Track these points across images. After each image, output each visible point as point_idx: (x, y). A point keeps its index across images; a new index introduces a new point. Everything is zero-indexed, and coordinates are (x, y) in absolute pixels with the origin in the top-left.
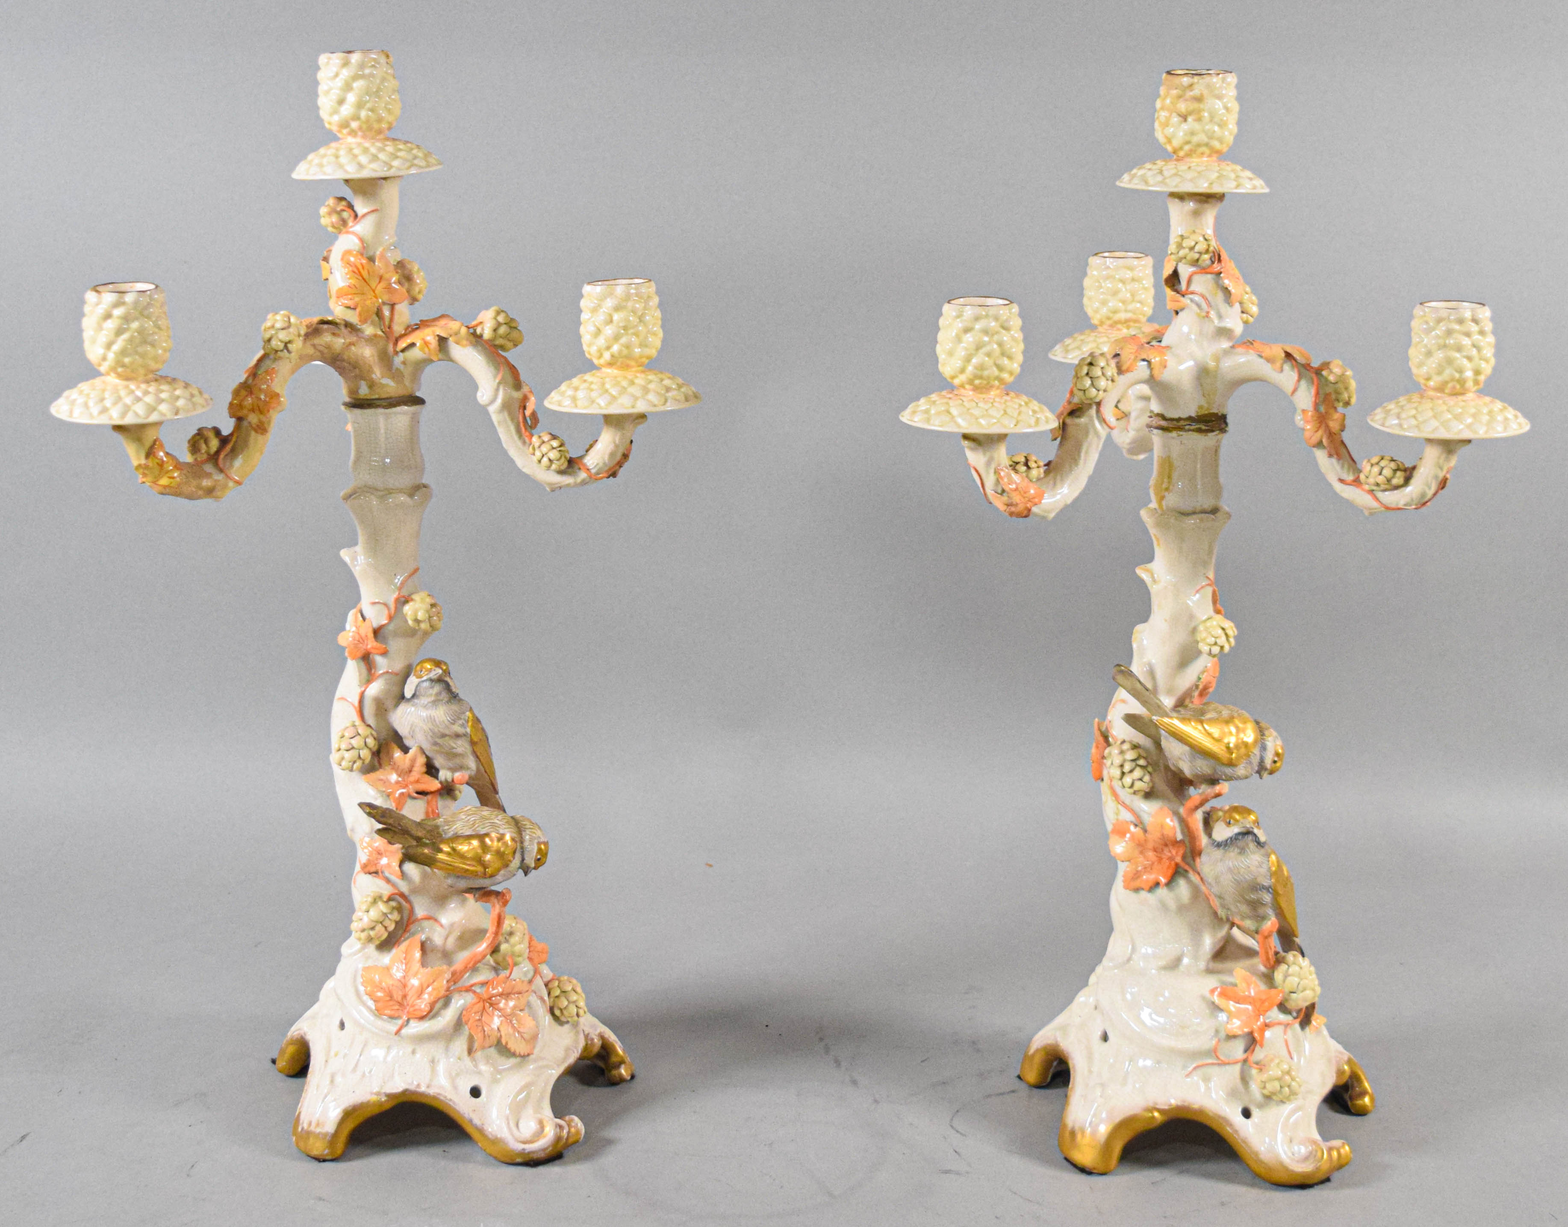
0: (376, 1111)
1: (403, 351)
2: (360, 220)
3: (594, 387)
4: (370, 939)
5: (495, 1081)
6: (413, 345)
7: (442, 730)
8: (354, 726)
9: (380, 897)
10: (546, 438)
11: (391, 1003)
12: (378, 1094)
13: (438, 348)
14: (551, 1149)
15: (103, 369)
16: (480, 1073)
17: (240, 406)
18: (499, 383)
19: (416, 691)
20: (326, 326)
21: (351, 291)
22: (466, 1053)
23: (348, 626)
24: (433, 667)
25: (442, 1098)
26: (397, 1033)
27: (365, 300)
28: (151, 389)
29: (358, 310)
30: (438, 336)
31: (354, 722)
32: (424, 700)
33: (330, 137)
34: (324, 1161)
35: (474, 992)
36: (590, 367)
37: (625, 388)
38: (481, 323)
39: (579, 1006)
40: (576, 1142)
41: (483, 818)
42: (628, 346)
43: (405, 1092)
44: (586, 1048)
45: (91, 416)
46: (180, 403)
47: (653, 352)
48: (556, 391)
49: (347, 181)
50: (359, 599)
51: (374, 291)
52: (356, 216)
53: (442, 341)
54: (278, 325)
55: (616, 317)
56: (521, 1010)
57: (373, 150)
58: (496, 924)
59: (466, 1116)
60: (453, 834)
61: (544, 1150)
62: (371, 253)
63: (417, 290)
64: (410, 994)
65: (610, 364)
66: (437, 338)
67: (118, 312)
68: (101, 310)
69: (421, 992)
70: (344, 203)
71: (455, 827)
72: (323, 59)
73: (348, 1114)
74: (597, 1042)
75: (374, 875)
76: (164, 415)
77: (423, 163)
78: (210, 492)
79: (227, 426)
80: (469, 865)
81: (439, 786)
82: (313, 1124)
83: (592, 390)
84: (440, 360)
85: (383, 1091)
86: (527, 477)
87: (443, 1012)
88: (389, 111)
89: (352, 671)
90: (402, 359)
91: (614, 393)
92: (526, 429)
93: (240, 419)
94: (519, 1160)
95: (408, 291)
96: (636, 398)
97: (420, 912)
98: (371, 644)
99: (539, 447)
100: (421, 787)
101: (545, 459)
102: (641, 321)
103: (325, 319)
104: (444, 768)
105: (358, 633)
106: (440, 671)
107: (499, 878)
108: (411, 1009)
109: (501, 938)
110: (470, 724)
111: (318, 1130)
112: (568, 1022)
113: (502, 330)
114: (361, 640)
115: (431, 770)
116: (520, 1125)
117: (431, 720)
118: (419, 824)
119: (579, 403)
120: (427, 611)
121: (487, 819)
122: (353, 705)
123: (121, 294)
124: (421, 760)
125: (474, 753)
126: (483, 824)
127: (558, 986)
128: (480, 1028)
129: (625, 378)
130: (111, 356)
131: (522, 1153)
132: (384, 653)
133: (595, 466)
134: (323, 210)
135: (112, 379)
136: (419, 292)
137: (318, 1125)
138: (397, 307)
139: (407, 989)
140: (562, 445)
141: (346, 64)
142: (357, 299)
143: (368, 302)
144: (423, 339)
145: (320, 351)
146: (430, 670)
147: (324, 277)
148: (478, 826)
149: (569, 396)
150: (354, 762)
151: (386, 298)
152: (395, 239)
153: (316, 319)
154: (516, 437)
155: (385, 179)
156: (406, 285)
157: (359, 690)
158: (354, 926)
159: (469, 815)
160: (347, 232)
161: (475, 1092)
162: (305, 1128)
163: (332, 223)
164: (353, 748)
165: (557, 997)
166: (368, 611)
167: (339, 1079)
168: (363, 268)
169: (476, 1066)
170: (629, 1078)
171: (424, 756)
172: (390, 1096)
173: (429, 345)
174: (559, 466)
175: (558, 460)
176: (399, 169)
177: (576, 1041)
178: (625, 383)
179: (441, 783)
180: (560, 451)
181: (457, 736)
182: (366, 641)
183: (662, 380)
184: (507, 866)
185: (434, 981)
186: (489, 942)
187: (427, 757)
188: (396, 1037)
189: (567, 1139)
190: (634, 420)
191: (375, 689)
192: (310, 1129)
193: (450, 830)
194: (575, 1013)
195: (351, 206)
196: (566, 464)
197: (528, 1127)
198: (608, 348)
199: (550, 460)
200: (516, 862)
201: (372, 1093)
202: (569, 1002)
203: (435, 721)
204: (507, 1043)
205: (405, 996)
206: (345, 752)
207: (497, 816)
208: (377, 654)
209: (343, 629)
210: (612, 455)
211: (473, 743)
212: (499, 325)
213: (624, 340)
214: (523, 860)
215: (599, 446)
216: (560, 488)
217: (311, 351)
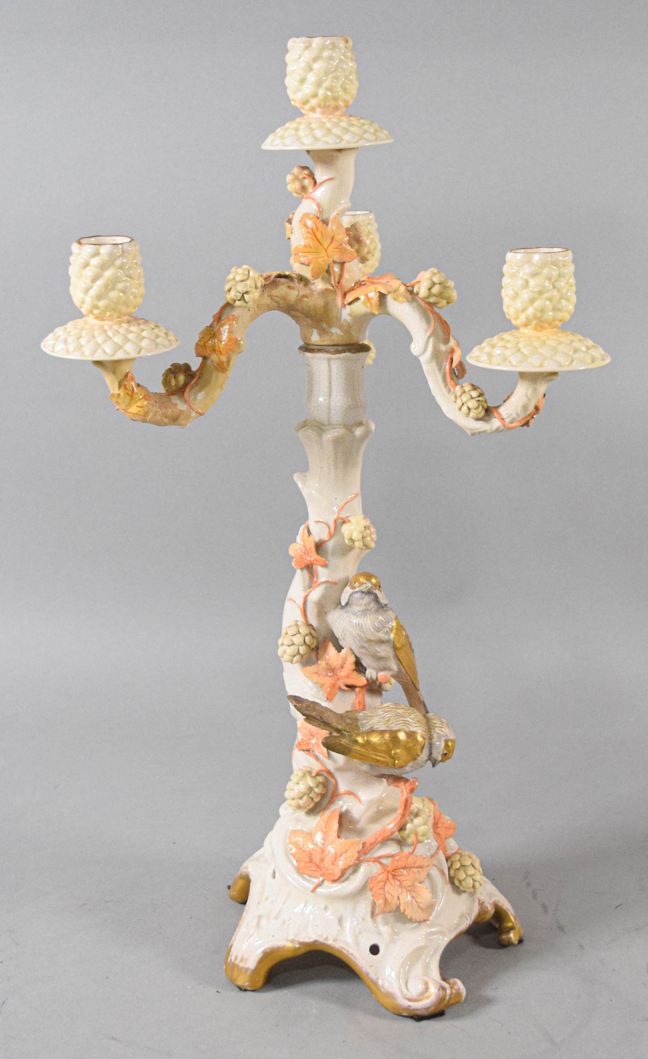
0: (290, 955)
1: (350, 304)
2: (318, 187)
3: (509, 345)
4: (299, 807)
5: (393, 941)
6: (357, 299)
7: (368, 637)
8: (297, 625)
9: (310, 773)
10: (467, 388)
11: (310, 864)
12: (292, 941)
13: (378, 304)
14: (433, 1008)
15: (84, 311)
16: (379, 933)
17: (205, 346)
18: (429, 337)
19: (349, 600)
20: (283, 280)
21: (306, 250)
22: (369, 915)
23: (298, 539)
24: (365, 581)
25: (345, 952)
26: (313, 891)
27: (317, 258)
28: (122, 331)
29: (311, 266)
30: (379, 292)
31: (297, 621)
32: (356, 609)
33: (296, 114)
34: (245, 990)
35: (381, 863)
36: (509, 327)
37: (536, 348)
38: (419, 282)
39: (476, 879)
40: (458, 1002)
41: (398, 716)
42: (542, 311)
43: (316, 941)
44: (479, 915)
45: (68, 351)
46: (144, 343)
47: (567, 316)
48: (478, 347)
49: (308, 152)
50: (307, 518)
51: (326, 250)
52: (315, 183)
53: (382, 297)
54: (238, 278)
55: (532, 282)
56: (420, 883)
57: (328, 125)
58: (403, 807)
59: (364, 969)
60: (370, 728)
61: (427, 1009)
62: (325, 217)
63: (366, 250)
64: (327, 859)
65: (526, 325)
66: (378, 294)
67: (95, 261)
68: (81, 261)
69: (336, 858)
70: (306, 172)
71: (372, 721)
72: (291, 43)
73: (266, 955)
74: (491, 910)
75: (307, 752)
76: (128, 353)
77: (373, 138)
78: (175, 420)
79: (195, 364)
80: (380, 756)
81: (365, 682)
82: (239, 959)
83: (506, 348)
84: (380, 314)
85: (297, 939)
86: (451, 421)
87: (352, 877)
88: (345, 90)
89: (300, 578)
90: (349, 312)
91: (526, 352)
92: (452, 379)
93: (205, 358)
94: (405, 1014)
95: (358, 251)
96: (545, 358)
97: (342, 788)
98: (314, 556)
99: (460, 396)
100: (350, 682)
101: (465, 408)
102: (554, 287)
103: (283, 274)
104: (369, 667)
105: (305, 546)
106: (370, 585)
107: (408, 768)
108: (326, 873)
109: (408, 819)
110: (394, 631)
111: (242, 965)
112: (465, 892)
113: (436, 290)
114: (306, 553)
115: (359, 667)
116: (409, 985)
117: (360, 626)
118: (341, 716)
119: (494, 360)
120: (362, 532)
121: (401, 717)
122: (299, 606)
123: (98, 246)
124: (352, 659)
125: (397, 658)
126: (397, 721)
127: (459, 860)
128: (382, 896)
129: (538, 338)
130: (88, 299)
131: (408, 1009)
132: (325, 566)
133: (509, 416)
134: (289, 178)
135: (91, 319)
136: (368, 253)
137: (242, 960)
138: (347, 265)
139: (324, 855)
140: (481, 395)
141: (308, 47)
142: (311, 256)
143: (320, 260)
144: (366, 295)
145: (276, 302)
146: (361, 584)
147: (288, 237)
148: (392, 723)
149: (486, 353)
150: (294, 656)
151: (336, 257)
152: (350, 204)
153: (275, 273)
154: (442, 385)
155: (340, 150)
156: (356, 246)
157: (304, 594)
158: (287, 794)
159: (385, 712)
160: (308, 198)
161: (374, 950)
162: (233, 960)
163: (295, 189)
164: (293, 644)
165: (458, 869)
166: (314, 528)
167: (264, 922)
168: (317, 229)
169: (377, 927)
170: (516, 942)
171: (354, 656)
172: (303, 944)
173: (371, 300)
174: (477, 414)
175: (476, 409)
176: (348, 142)
177: (471, 909)
178: (536, 344)
179: (367, 680)
180: (478, 401)
181: (381, 642)
182: (310, 554)
183: (572, 341)
184: (414, 759)
185: (346, 851)
186: (397, 822)
187: (356, 657)
188: (313, 894)
189: (448, 1001)
190: (546, 377)
191: (315, 595)
192: (235, 962)
193: (367, 724)
194: (471, 885)
195: (312, 175)
196: (483, 412)
197: (415, 988)
198: (524, 310)
199: (469, 409)
200: (424, 755)
201: (287, 940)
202: (467, 875)
203: (362, 628)
204: (404, 910)
205: (322, 860)
206: (287, 647)
207: (410, 714)
208: (319, 565)
209: (294, 541)
210: (525, 407)
211: (395, 648)
212: (434, 284)
213: (537, 304)
214: (431, 754)
215: (513, 399)
216: (479, 433)
217: (266, 300)
